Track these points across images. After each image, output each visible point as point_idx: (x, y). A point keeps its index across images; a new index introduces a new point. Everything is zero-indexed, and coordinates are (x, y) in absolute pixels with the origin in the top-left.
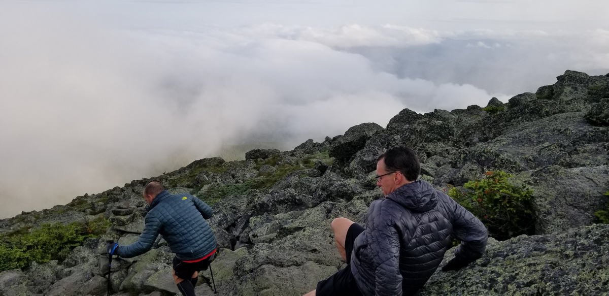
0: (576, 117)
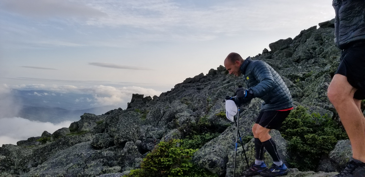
0: (86, 145)
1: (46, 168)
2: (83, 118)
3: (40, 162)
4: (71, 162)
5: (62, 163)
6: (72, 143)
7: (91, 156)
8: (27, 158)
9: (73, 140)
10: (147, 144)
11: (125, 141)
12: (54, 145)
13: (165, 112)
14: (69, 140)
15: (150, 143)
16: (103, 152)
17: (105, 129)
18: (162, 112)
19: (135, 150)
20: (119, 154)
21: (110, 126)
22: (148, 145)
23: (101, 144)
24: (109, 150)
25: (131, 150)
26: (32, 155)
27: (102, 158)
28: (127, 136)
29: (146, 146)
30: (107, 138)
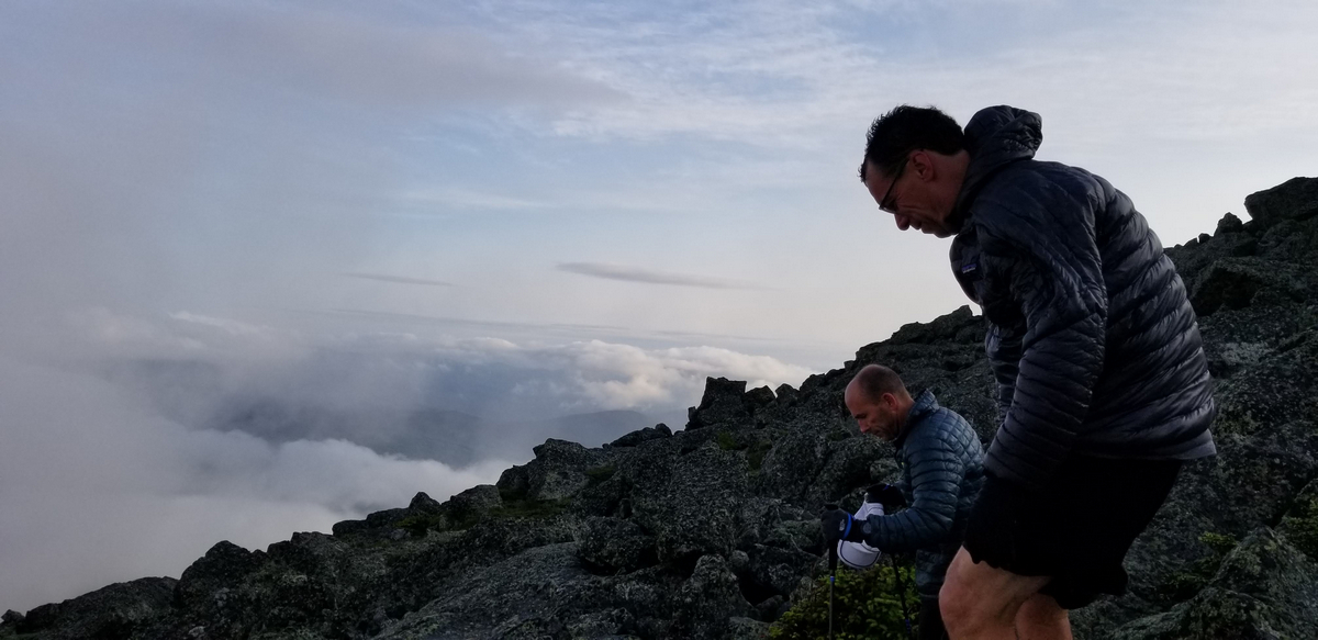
0: (562, 556)
1: (435, 626)
2: (543, 456)
3: (412, 601)
4: (514, 609)
5: (484, 614)
6: (514, 544)
7: (578, 597)
8: (373, 587)
9: (517, 533)
10: (771, 569)
11: (694, 551)
12: (457, 549)
13: (832, 452)
14: (506, 533)
15: (780, 566)
16: (617, 587)
17: (620, 499)
18: (819, 450)
19: (729, 588)
20: (676, 598)
21: (638, 492)
22: (775, 572)
23: (611, 554)
24: (640, 579)
25: (716, 585)
26: (389, 576)
27: (616, 605)
28: (700, 536)
29: (767, 574)
30: (632, 535)
